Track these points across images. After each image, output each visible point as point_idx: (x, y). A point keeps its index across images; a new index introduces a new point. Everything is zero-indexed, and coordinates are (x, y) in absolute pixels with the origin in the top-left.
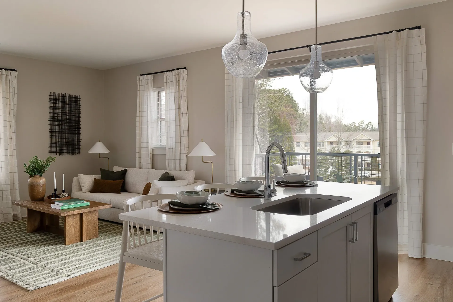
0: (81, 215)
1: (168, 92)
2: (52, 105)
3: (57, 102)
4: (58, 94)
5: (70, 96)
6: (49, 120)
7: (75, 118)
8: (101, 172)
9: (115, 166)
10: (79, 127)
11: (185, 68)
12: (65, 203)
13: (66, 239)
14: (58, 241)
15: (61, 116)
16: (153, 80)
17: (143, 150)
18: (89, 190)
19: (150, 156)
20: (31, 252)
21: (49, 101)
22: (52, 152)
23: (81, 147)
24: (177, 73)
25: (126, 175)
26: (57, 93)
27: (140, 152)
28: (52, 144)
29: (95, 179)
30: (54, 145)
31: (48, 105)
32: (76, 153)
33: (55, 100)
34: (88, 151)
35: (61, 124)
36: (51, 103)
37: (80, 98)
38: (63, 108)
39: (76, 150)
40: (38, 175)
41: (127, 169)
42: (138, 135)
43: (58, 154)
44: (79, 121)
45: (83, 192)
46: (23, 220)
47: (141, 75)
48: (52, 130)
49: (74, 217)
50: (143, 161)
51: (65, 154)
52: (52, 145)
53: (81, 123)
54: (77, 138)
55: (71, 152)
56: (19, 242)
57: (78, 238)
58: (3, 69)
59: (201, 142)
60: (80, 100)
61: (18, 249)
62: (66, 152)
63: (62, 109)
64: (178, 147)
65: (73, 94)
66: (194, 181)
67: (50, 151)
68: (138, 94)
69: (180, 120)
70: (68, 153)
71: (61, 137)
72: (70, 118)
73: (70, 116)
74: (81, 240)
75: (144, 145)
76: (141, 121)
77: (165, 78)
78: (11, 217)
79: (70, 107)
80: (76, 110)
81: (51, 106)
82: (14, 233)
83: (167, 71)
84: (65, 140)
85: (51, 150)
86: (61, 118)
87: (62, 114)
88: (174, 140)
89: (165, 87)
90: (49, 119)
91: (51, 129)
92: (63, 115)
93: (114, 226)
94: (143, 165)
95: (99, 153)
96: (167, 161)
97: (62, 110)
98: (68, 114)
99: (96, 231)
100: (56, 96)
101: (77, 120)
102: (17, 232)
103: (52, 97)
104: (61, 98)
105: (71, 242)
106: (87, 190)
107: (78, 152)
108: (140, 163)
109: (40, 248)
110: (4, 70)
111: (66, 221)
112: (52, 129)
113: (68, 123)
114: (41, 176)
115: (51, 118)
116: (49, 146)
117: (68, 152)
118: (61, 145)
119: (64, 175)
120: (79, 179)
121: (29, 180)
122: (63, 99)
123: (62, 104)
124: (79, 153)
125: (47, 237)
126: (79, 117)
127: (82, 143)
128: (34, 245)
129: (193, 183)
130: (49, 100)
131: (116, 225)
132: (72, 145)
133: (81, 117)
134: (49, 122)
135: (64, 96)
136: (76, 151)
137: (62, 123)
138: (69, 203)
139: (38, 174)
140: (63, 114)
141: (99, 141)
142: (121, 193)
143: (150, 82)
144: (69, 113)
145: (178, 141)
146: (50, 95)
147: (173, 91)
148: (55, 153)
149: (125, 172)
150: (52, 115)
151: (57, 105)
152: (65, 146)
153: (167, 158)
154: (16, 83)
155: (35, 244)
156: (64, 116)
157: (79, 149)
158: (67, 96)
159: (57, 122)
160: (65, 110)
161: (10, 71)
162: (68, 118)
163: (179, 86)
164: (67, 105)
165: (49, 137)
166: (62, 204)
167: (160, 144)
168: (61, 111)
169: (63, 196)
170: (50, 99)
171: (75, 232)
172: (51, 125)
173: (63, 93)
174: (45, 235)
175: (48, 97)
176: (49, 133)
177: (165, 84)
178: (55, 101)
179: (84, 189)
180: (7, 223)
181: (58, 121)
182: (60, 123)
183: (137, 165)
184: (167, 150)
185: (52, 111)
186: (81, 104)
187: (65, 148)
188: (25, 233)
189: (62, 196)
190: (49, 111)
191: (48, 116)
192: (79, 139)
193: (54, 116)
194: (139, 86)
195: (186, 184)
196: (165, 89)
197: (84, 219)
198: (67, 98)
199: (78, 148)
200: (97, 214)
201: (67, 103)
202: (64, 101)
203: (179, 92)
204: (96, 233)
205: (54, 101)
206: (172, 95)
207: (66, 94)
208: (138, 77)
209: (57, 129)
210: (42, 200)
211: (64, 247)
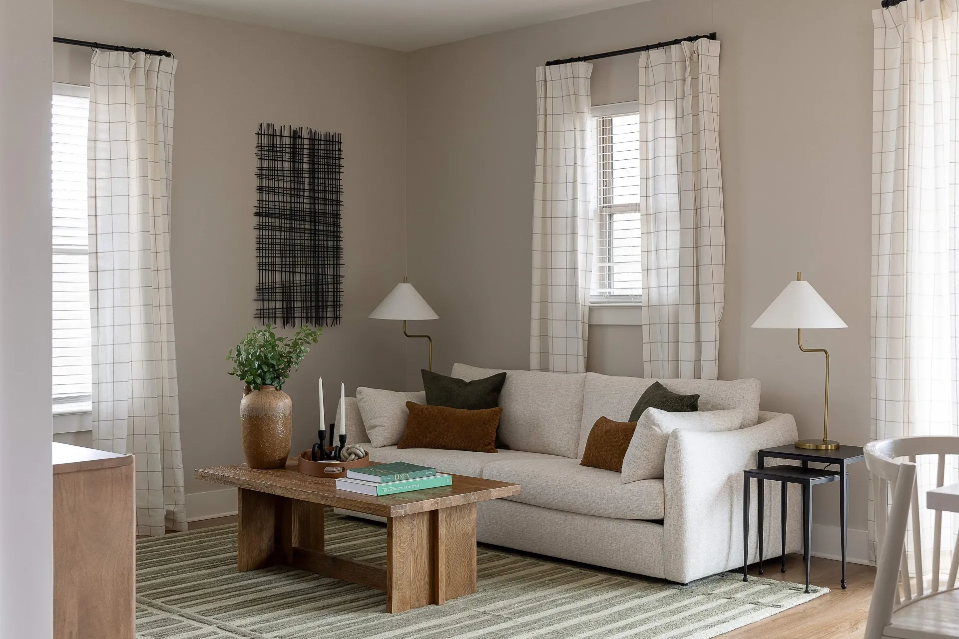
0: (433, 515)
1: (650, 118)
2: (265, 164)
3: (278, 154)
4: (281, 130)
5: (314, 138)
6: (256, 214)
7: (327, 207)
8: (425, 383)
9: (456, 364)
10: (336, 236)
11: (713, 37)
12: (385, 475)
13: (393, 591)
14: (357, 600)
15: (287, 199)
16: (591, 78)
17: (557, 312)
18: (393, 441)
19: (579, 331)
20: (300, 631)
21: (256, 151)
22: (263, 316)
23: (343, 301)
24: (688, 54)
25: (504, 391)
26: (277, 127)
27: (544, 319)
28: (263, 289)
29: (409, 405)
30: (269, 293)
31: (252, 163)
32: (330, 321)
33: (272, 148)
34: (370, 314)
35: (288, 226)
36: (262, 159)
37: (340, 143)
38: (295, 173)
39: (329, 310)
40: (271, 384)
41: (505, 374)
42: (537, 259)
43: (279, 321)
44: (337, 216)
45: (374, 445)
46: (191, 531)
47: (549, 64)
48: (263, 245)
49: (415, 522)
50: (557, 346)
51: (298, 321)
52: (264, 292)
53: (342, 222)
54: (331, 272)
55: (316, 317)
56: (234, 596)
57: (424, 592)
58: (140, 50)
59: (794, 284)
60: (340, 150)
61: (252, 619)
62: (301, 317)
63: (290, 176)
64: (691, 299)
65: (322, 129)
66: (757, 416)
67: (259, 311)
68: (541, 127)
69: (697, 209)
70: (307, 319)
71: (288, 268)
72: (313, 206)
73: (313, 201)
74: (433, 599)
75: (560, 294)
76: (549, 215)
77: (642, 71)
78: (159, 519)
79: (313, 172)
80: (331, 182)
81: (261, 169)
82: (198, 570)
83: (647, 48)
84: (298, 277)
85: (262, 308)
86: (288, 205)
87: (291, 195)
88: (673, 277)
89: (640, 102)
90: (255, 210)
91: (261, 241)
92: (295, 196)
93: (500, 558)
94: (557, 361)
95: (405, 321)
96: (646, 347)
97: (291, 182)
98: (306, 194)
99: (471, 571)
100: (276, 136)
101: (333, 214)
102: (205, 568)
103: (265, 140)
104: (287, 141)
105: (406, 605)
106: (387, 438)
107: (334, 318)
108: (545, 353)
109: (313, 619)
110: (142, 54)
111: (394, 532)
112: (264, 240)
113: (307, 223)
114: (279, 388)
115: (262, 207)
116: (253, 294)
117: (306, 317)
118: (288, 290)
119: (343, 385)
120: (360, 404)
121: (245, 401)
122: (295, 144)
123: (290, 161)
124: (336, 318)
125: (312, 584)
126: (338, 203)
127: (346, 286)
128: (288, 607)
129: (756, 420)
130: (257, 149)
131: (502, 555)
132: (317, 294)
133: (343, 203)
134: (257, 219)
135: (296, 136)
136: (330, 314)
137: (292, 222)
138: (397, 477)
139: (272, 382)
140: (295, 192)
141: (405, 281)
142: (497, 452)
143: (584, 87)
144: (310, 190)
145: (691, 281)
146: (258, 134)
147: (671, 114)
148: (271, 319)
149: (498, 384)
150: (265, 197)
151: (279, 166)
152: (298, 296)
153: (645, 339)
154: (172, 94)
155: (289, 605)
156: (297, 200)
157: (337, 305)
158: (306, 135)
159: (277, 220)
160: (299, 182)
161: (158, 58)
162: (307, 206)
163: (695, 97)
164: (306, 166)
165: (255, 266)
166: (378, 479)
167: (607, 291)
168: (287, 185)
169: (350, 454)
170: (260, 147)
171: (416, 570)
172: (263, 229)
173: (294, 128)
174: (300, 578)
175: (254, 141)
176: (256, 253)
177: (642, 90)
178: (273, 151)
179: (379, 436)
180: (149, 538)
181: (280, 216)
182: (287, 223)
183: (534, 360)
184: (645, 311)
185: (265, 183)
186: (342, 162)
187: (298, 304)
188: (232, 571)
189: (346, 455)
190: (255, 182)
191: (252, 199)
192: (337, 275)
193: (268, 201)
194: (543, 100)
195: (737, 422)
196: (642, 107)
197: (442, 530)
198: (306, 142)
199: (334, 305)
200: (474, 516)
201: (306, 159)
202: (295, 152)
203: (696, 115)
204: (471, 577)
205: (270, 153)
206: (667, 128)
207: (301, 129)
208: (540, 70)
209: (277, 241)
210: (280, 465)
211: (387, 617)
